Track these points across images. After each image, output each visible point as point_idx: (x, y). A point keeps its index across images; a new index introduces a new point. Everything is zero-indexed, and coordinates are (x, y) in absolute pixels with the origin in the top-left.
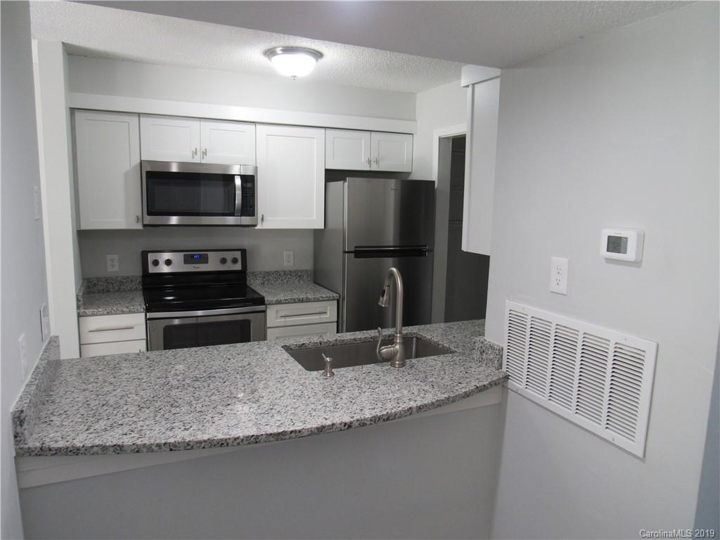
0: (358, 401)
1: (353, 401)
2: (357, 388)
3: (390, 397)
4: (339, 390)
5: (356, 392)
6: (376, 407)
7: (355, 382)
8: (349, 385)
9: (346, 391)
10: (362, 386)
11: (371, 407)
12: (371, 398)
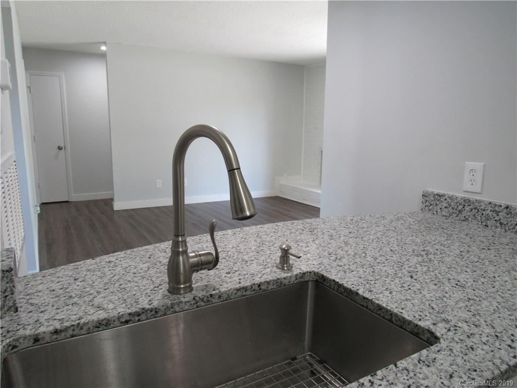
0: (238, 240)
1: (243, 240)
2: (242, 251)
3: (207, 244)
4: (261, 248)
5: (242, 247)
6: (221, 236)
7: (246, 258)
8: (251, 254)
9: (253, 248)
10: (236, 254)
11: (226, 236)
12: (226, 243)
